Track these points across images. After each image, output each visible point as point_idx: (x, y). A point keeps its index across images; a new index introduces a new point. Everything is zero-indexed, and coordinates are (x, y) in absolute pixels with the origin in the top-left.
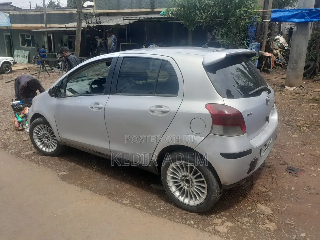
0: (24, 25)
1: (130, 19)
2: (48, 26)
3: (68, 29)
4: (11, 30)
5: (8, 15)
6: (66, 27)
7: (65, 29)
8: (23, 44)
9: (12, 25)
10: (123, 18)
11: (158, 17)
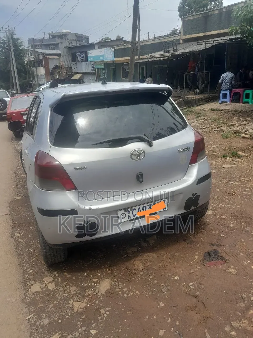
0: (123, 58)
1: (206, 43)
2: (141, 57)
3: (150, 60)
4: (116, 64)
5: (113, 50)
6: (147, 58)
7: (147, 60)
8: (124, 77)
9: (116, 59)
10: (197, 43)
11: (232, 38)
